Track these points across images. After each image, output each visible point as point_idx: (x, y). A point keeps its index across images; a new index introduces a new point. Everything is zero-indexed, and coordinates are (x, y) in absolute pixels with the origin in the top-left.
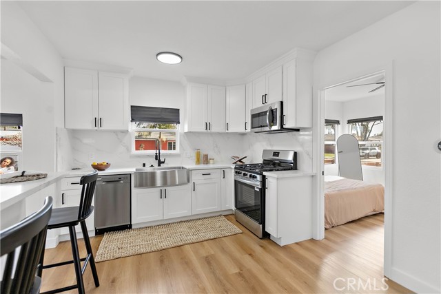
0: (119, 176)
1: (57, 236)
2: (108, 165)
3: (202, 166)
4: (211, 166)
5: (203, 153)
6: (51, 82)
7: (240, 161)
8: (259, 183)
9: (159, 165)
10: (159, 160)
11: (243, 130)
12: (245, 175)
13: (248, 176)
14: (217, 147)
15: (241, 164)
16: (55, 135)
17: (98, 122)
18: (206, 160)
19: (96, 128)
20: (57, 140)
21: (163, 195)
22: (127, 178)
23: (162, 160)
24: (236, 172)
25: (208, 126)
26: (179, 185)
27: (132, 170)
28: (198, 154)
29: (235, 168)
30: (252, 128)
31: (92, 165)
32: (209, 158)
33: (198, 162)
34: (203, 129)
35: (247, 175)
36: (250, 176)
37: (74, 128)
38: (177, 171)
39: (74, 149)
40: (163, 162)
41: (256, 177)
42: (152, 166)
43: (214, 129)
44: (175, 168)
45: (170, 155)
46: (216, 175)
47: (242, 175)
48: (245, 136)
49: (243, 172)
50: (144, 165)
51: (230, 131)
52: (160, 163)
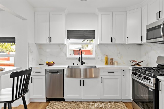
0: (58, 70)
1: (29, 99)
2: (53, 63)
3: (109, 66)
4: (115, 66)
5: (110, 57)
6: (26, 19)
7: (137, 64)
8: (152, 85)
9: (82, 64)
10: (82, 61)
11: (140, 42)
12: (140, 76)
13: (143, 77)
14: (120, 53)
15: (138, 66)
16: (28, 47)
17: (49, 39)
18: (112, 62)
19: (48, 43)
20: (29, 50)
21: (82, 83)
22: (62, 71)
23: (83, 61)
24: (133, 73)
25: (113, 40)
26: (95, 78)
27: (65, 67)
28: (107, 58)
29: (133, 70)
30: (147, 39)
31: (46, 63)
32: (114, 61)
33: (106, 63)
34: (109, 42)
35: (141, 76)
36: (145, 78)
37: (40, 43)
38: (93, 69)
39: (40, 54)
40: (84, 63)
41: (150, 79)
42: (78, 65)
43: (117, 42)
44: (92, 67)
45: (89, 59)
46: (118, 74)
47: (138, 75)
48: (142, 46)
49: (139, 74)
50: (73, 64)
51: (129, 42)
52: (82, 63)
